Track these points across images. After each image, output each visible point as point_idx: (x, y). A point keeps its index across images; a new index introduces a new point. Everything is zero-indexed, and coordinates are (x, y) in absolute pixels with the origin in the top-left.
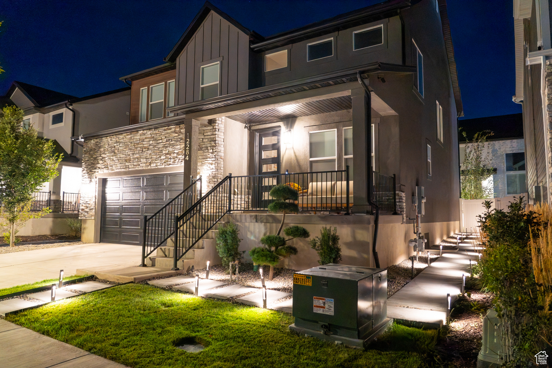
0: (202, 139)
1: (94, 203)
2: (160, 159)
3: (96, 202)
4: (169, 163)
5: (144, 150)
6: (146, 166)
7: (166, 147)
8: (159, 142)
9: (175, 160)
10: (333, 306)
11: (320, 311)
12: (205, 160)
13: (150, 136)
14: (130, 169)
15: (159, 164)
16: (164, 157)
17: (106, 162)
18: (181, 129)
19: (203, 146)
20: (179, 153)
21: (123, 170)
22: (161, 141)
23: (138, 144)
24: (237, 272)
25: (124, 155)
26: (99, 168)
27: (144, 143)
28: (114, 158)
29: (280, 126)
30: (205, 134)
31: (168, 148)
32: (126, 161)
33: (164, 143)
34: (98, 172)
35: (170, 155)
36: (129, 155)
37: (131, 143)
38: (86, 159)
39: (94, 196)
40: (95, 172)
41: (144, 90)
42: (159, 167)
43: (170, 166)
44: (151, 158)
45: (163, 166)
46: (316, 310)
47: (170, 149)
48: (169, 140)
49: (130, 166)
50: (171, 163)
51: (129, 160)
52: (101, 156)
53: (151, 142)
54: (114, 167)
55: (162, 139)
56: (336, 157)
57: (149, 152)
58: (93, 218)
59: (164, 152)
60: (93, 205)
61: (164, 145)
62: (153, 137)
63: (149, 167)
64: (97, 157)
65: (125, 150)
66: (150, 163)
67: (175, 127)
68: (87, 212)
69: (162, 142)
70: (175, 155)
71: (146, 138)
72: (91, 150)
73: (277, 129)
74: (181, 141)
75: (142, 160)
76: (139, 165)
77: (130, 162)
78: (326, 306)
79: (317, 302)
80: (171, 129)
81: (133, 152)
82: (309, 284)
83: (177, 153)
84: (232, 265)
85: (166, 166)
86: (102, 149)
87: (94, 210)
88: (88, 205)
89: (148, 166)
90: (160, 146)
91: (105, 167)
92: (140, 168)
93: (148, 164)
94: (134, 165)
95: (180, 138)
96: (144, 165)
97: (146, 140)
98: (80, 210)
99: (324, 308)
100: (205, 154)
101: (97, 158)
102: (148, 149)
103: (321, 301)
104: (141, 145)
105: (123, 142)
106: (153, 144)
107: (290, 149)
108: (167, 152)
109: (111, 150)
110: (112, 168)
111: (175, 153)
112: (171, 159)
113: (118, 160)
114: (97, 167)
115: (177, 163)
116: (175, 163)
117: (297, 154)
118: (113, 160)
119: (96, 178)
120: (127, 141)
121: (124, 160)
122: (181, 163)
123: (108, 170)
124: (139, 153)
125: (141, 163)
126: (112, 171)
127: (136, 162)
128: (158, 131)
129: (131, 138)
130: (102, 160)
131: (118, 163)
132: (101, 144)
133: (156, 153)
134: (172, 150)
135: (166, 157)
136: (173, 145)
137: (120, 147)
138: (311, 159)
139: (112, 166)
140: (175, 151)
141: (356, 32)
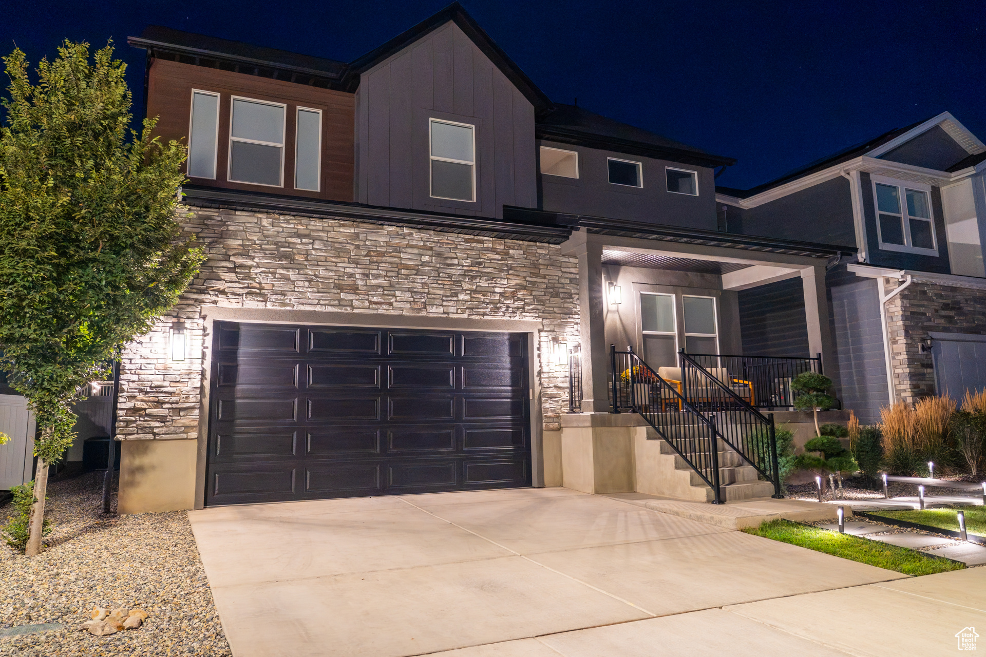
1: (198, 391)
2: (455, 299)
3: (202, 388)
4: (482, 310)
5: (403, 271)
6: (413, 309)
7: (472, 277)
8: (449, 262)
9: (498, 308)
12: (568, 316)
13: (422, 243)
14: (356, 311)
15: (452, 310)
16: (468, 297)
17: (250, 278)
18: (510, 248)
19: (561, 290)
20: (507, 295)
21: (330, 309)
22: (456, 262)
23: (382, 254)
24: (840, 486)
25: (332, 274)
26: (223, 292)
27: (402, 255)
28: (292, 275)
30: (563, 270)
31: (478, 280)
32: (341, 288)
33: (466, 268)
34: (214, 302)
35: (484, 295)
36: (351, 275)
37: (358, 247)
39: (197, 367)
40: (202, 301)
42: (451, 316)
43: (486, 317)
44: (428, 293)
45: (465, 316)
47: (483, 283)
48: (480, 263)
49: (355, 303)
50: (487, 311)
51: (354, 289)
52: (229, 261)
53: (426, 258)
54: (290, 298)
55: (457, 258)
57: (420, 279)
58: (194, 434)
59: (466, 286)
60: (194, 398)
61: (466, 271)
62: (431, 249)
63: (424, 314)
64: (209, 259)
65: (334, 260)
66: (425, 305)
67: (493, 241)
68: (162, 419)
69: (458, 265)
70: (497, 297)
71: (408, 246)
74: (511, 272)
75: (398, 293)
76: (390, 304)
77: (358, 294)
80: (482, 242)
81: (367, 271)
83: (502, 295)
85: (473, 317)
86: (235, 243)
87: (197, 412)
88: (162, 397)
89: (420, 309)
90: (456, 271)
91: (247, 293)
92: (392, 312)
93: (419, 305)
94: (371, 302)
95: (507, 265)
96: (408, 306)
97: (409, 250)
98: (120, 413)
100: (566, 305)
101: (211, 264)
102: (418, 270)
104: (397, 260)
105: (326, 238)
106: (433, 265)
107: (613, 312)
108: (474, 287)
109: (277, 249)
110: (284, 300)
111: (494, 292)
112: (487, 304)
113: (310, 283)
114: (208, 288)
115: (502, 314)
116: (497, 313)
117: (624, 321)
118: (286, 279)
119: (204, 318)
120: (340, 241)
121: (332, 285)
122: (512, 315)
123: (265, 301)
124: (386, 276)
125: (396, 301)
126: (283, 308)
127: (379, 295)
128: (447, 239)
129: (357, 236)
130: (236, 272)
131: (310, 290)
132: (228, 226)
133: (444, 285)
134: (487, 285)
135: (471, 297)
136: (490, 275)
137: (314, 249)
138: (645, 332)
139: (285, 295)
140: (497, 290)
141: (668, 168)
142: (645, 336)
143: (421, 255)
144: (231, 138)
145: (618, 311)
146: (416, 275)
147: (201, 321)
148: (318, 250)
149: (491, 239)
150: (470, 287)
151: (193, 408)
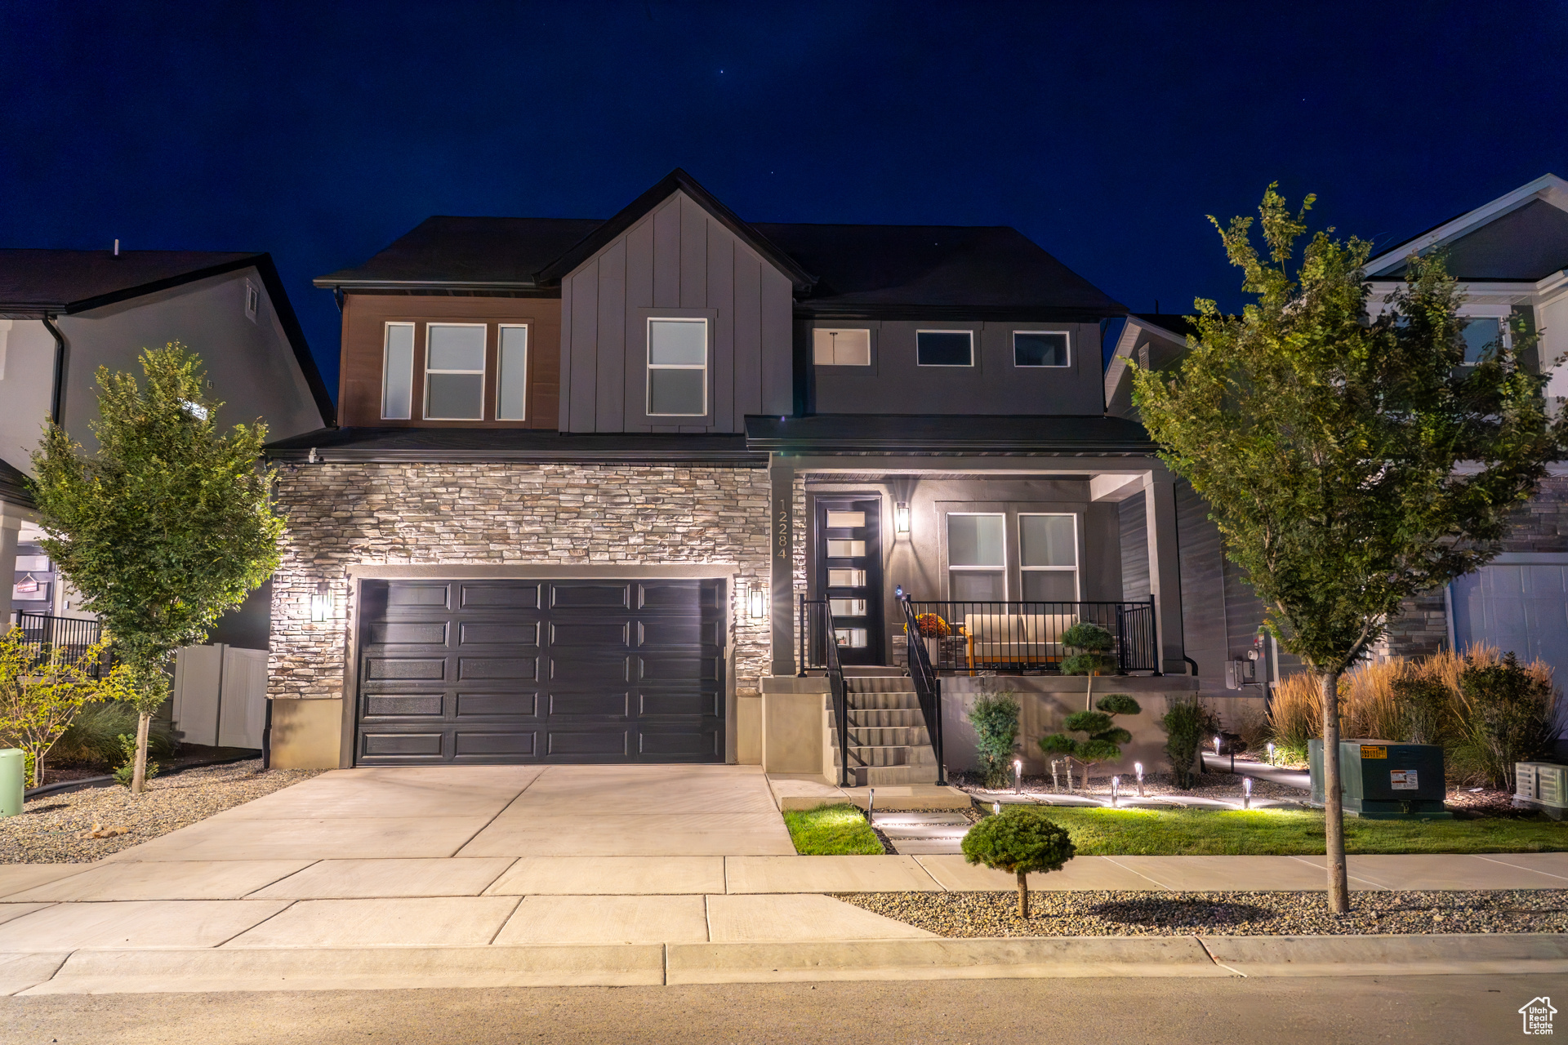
0: (762, 510)
1: (342, 651)
2: (624, 543)
3: (347, 648)
4: (658, 555)
5: (562, 515)
6: (572, 557)
7: (646, 517)
8: (618, 500)
9: (680, 552)
10: (1416, 778)
11: (1402, 787)
13: (585, 482)
14: (506, 562)
15: (620, 556)
16: (641, 540)
17: (394, 534)
18: (697, 478)
20: (693, 535)
21: (477, 562)
22: (626, 499)
23: (538, 498)
25: (480, 524)
26: (366, 550)
27: (562, 497)
28: (437, 527)
29: (879, 493)
31: (654, 520)
32: (489, 538)
33: (638, 506)
34: (359, 561)
35: (661, 537)
36: (502, 524)
37: (510, 492)
38: (299, 520)
39: (341, 627)
40: (346, 560)
42: (619, 563)
43: (663, 563)
44: (592, 538)
45: (637, 562)
46: (1395, 787)
47: (661, 522)
48: (658, 499)
49: (506, 554)
50: (665, 555)
51: (505, 539)
52: (372, 517)
53: (589, 499)
54: (435, 552)
55: (628, 495)
56: (1005, 567)
57: (582, 523)
58: (338, 694)
59: (638, 527)
60: (337, 659)
61: (638, 509)
62: (596, 487)
63: (586, 562)
64: (352, 517)
65: (482, 508)
66: (587, 552)
67: (674, 472)
68: (309, 679)
69: (630, 503)
70: (679, 538)
71: (569, 486)
72: (321, 495)
73: (873, 498)
74: (697, 507)
75: (554, 541)
76: (546, 553)
77: (509, 544)
78: (1408, 779)
79: (1396, 776)
80: (661, 473)
81: (520, 518)
82: (1384, 756)
83: (684, 535)
85: (647, 563)
86: (378, 498)
87: (341, 672)
88: (308, 657)
89: (581, 558)
90: (626, 511)
91: (390, 550)
92: (548, 562)
93: (580, 553)
94: (523, 552)
95: (693, 499)
96: (566, 554)
97: (569, 491)
99: (1405, 782)
101: (355, 521)
102: (579, 513)
103: (1401, 775)
104: (555, 503)
105: (474, 485)
106: (598, 505)
107: (903, 542)
108: (650, 528)
109: (422, 502)
110: (428, 554)
111: (675, 533)
112: (665, 546)
113: (456, 534)
114: (352, 546)
115: (684, 558)
116: (678, 557)
117: (921, 554)
118: (431, 532)
119: (349, 577)
120: (489, 486)
121: (480, 536)
122: (697, 558)
123: (409, 557)
124: (542, 521)
125: (553, 550)
126: (428, 564)
127: (533, 544)
128: (616, 474)
129: (508, 479)
130: (379, 529)
131: (456, 542)
132: (371, 480)
133: (611, 527)
134: (665, 525)
135: (645, 540)
136: (669, 512)
137: (460, 498)
138: (953, 568)
139: (429, 549)
140: (678, 529)
141: (1018, 332)
142: (952, 573)
143: (584, 495)
144: (427, 371)
145: (911, 541)
146: (577, 518)
147: (345, 581)
148: (465, 498)
149: (673, 469)
150: (644, 528)
151: (337, 668)
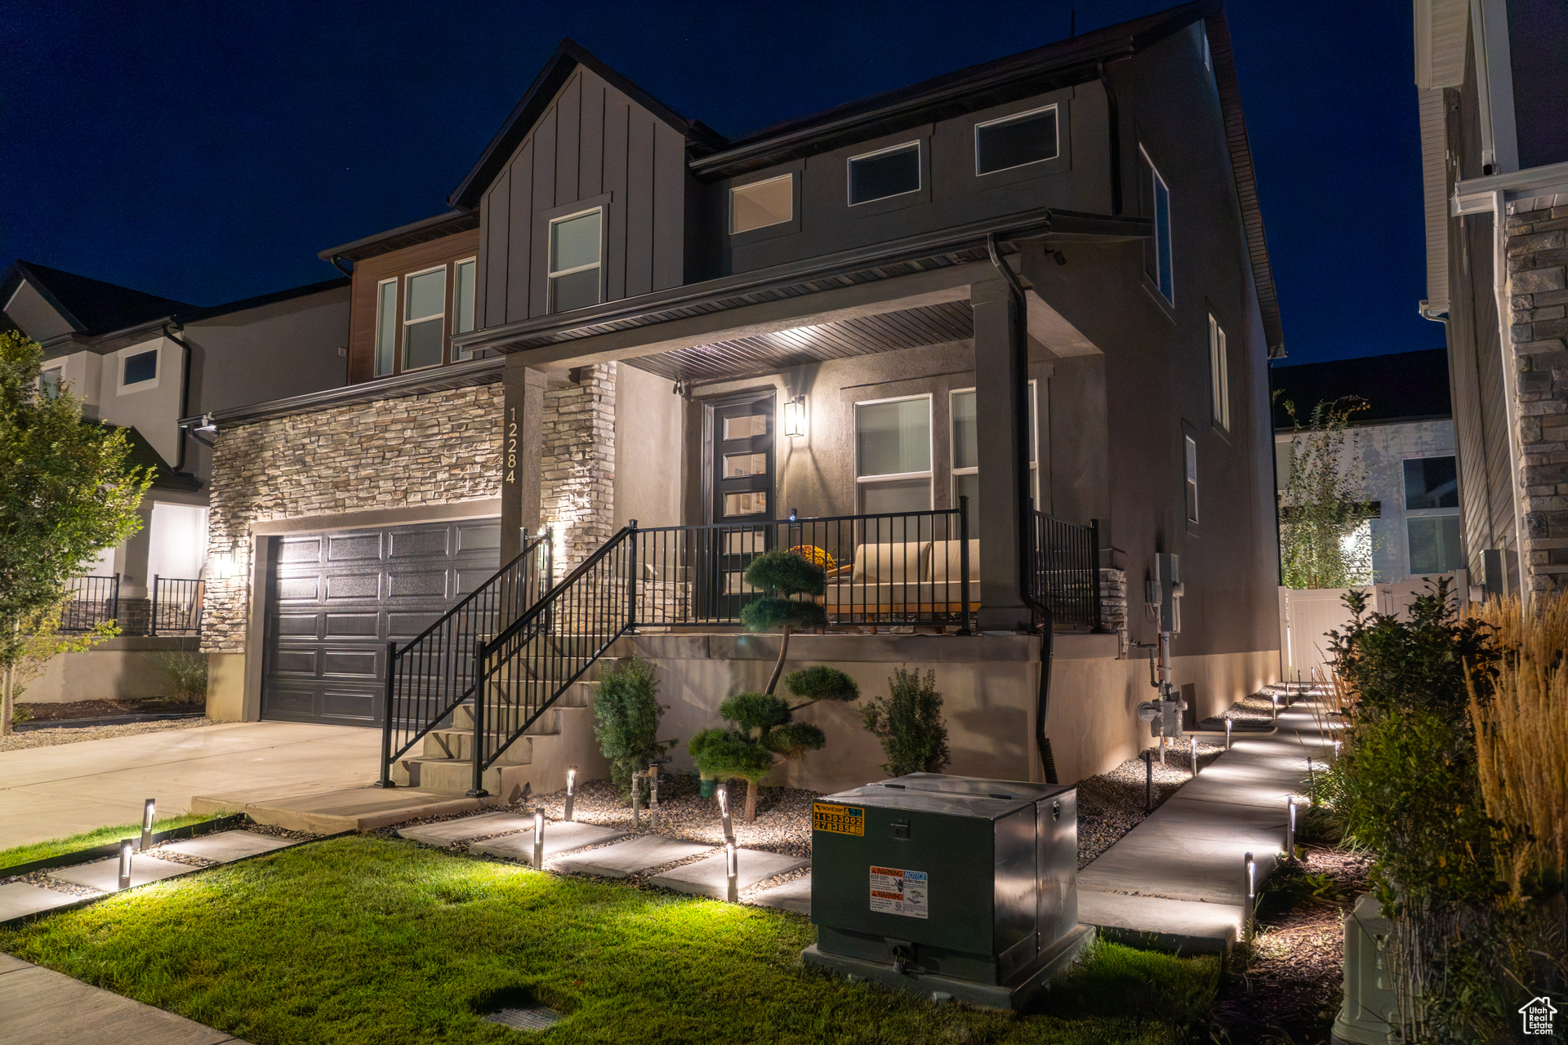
0: (552, 425)
1: (244, 608)
2: (433, 481)
3: (248, 603)
4: (459, 491)
5: (388, 455)
6: (394, 501)
7: (452, 447)
8: (430, 432)
9: (477, 484)
10: (924, 892)
11: (890, 907)
12: (561, 482)
13: (406, 415)
14: (348, 511)
15: (430, 495)
16: (446, 475)
17: (278, 489)
18: (495, 395)
19: (557, 443)
20: (489, 464)
21: (328, 512)
22: (436, 430)
23: (371, 438)
24: (654, 799)
25: (331, 471)
26: (260, 507)
27: (388, 435)
28: (303, 479)
29: (772, 388)
30: (562, 410)
31: (458, 450)
32: (336, 486)
33: (445, 437)
34: (255, 518)
35: (462, 470)
36: (345, 470)
37: (352, 435)
38: (222, 483)
39: (244, 585)
40: (246, 518)
41: (389, 285)
42: (430, 503)
43: (464, 500)
44: (409, 478)
45: (443, 502)
46: (876, 905)
47: (463, 453)
48: (460, 426)
49: (348, 502)
50: (465, 490)
51: (345, 485)
52: (264, 474)
53: (408, 433)
54: (302, 505)
55: (438, 425)
56: (930, 473)
57: (403, 461)
58: (241, 650)
59: (445, 461)
60: (242, 614)
61: (446, 440)
62: (415, 420)
63: (403, 505)
64: (253, 475)
65: (332, 455)
66: (406, 493)
67: (476, 391)
68: (224, 633)
69: (439, 434)
70: (478, 469)
71: (393, 422)
72: (236, 456)
73: (766, 395)
74: (494, 429)
75: (381, 483)
76: (374, 498)
77: (349, 491)
78: (907, 893)
79: (880, 882)
80: (464, 395)
81: (357, 462)
82: (857, 830)
83: (483, 465)
84: (641, 780)
85: (450, 502)
86: (268, 454)
87: (243, 628)
88: (225, 614)
89: (400, 500)
90: (435, 443)
91: (275, 505)
92: (376, 508)
93: (399, 495)
94: (358, 498)
95: (490, 422)
96: (389, 497)
97: (394, 427)
98: (203, 628)
99: (899, 897)
100: (561, 466)
101: (254, 479)
102: (400, 451)
103: (891, 880)
104: (381, 442)
105: (328, 432)
106: (414, 440)
107: (802, 450)
108: (454, 460)
109: (294, 456)
110: (297, 508)
111: (476, 463)
112: (465, 480)
113: (314, 484)
114: (252, 504)
115: (482, 492)
116: (476, 491)
117: (822, 465)
118: (299, 484)
119: (250, 535)
120: (339, 431)
121: (331, 485)
122: (493, 492)
123: (285, 512)
124: (373, 464)
125: (380, 493)
126: (297, 517)
127: (366, 489)
128: (429, 402)
129: (351, 421)
130: (269, 485)
131: (314, 493)
132: (264, 438)
133: (423, 463)
134: (467, 455)
135: (451, 475)
136: (471, 440)
137: (319, 446)
138: (861, 479)
139: (297, 502)
140: (478, 459)
141: (983, 125)
142: (863, 488)
143: (404, 429)
144: (406, 323)
145: (810, 447)
146: (398, 456)
147: (247, 538)
148: (322, 447)
149: (474, 388)
150: (449, 460)
151: (239, 624)
